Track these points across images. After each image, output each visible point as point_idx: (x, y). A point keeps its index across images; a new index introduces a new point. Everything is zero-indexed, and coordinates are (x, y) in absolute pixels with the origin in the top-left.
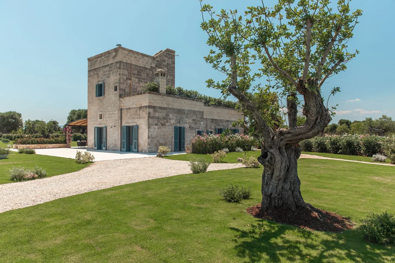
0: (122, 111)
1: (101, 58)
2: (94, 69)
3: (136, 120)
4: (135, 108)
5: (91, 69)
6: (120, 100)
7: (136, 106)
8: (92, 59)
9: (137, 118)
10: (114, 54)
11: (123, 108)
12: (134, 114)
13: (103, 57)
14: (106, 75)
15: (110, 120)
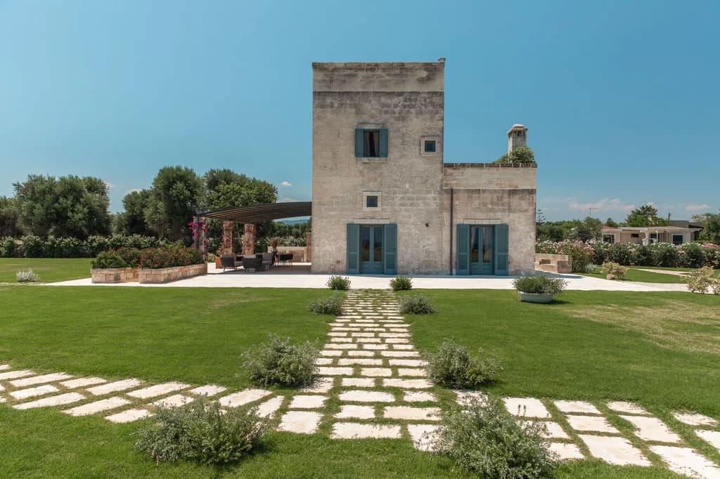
0: (454, 195)
1: (370, 73)
2: (339, 92)
3: (499, 215)
4: (495, 190)
5: (327, 90)
6: (446, 171)
7: (497, 188)
8: (333, 67)
9: (504, 211)
10: (424, 74)
11: (455, 188)
12: (492, 203)
13: (379, 72)
14: (394, 113)
15: (406, 210)
